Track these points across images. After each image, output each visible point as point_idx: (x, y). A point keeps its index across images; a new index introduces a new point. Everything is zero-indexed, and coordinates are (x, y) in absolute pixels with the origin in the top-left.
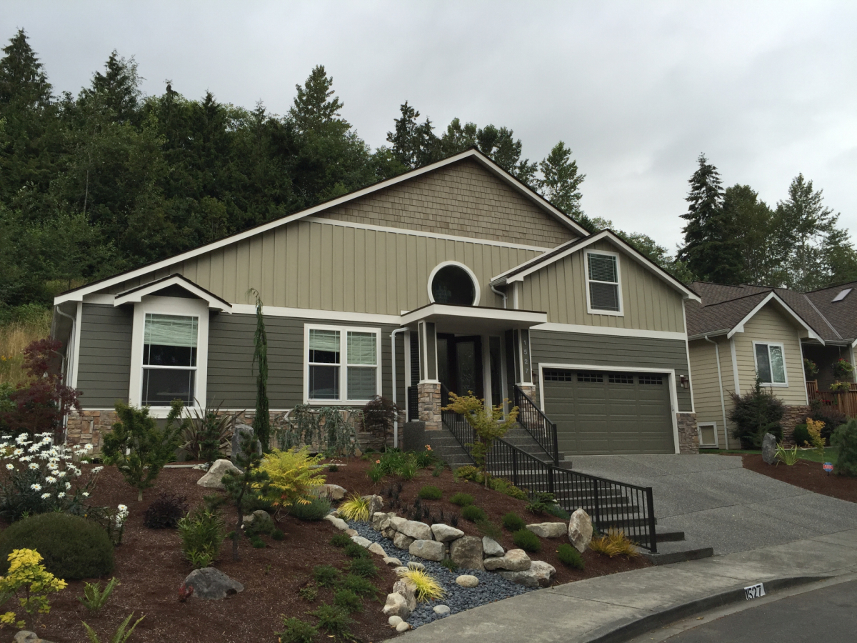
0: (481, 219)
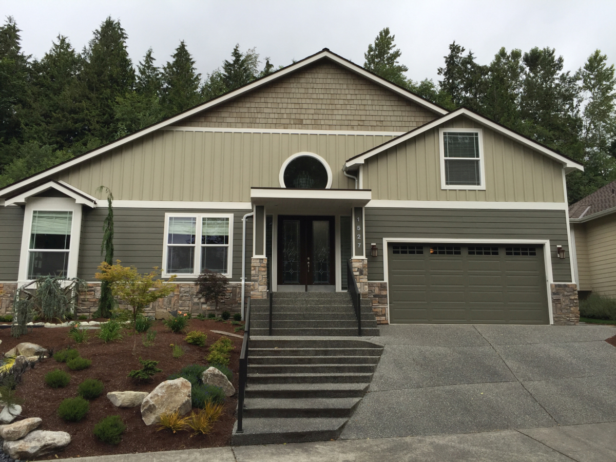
0: (335, 112)
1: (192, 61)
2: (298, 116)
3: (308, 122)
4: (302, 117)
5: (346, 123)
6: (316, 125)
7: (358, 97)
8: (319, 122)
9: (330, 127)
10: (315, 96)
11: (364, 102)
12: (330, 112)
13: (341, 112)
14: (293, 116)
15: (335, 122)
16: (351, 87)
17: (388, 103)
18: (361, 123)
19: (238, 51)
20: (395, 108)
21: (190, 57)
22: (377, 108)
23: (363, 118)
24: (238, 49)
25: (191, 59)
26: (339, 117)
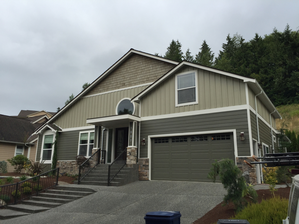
1: (209, 48)
2: (123, 82)
3: (127, 84)
4: (125, 82)
5: (141, 81)
6: (130, 85)
7: (147, 67)
8: (131, 83)
9: (135, 84)
10: (130, 71)
11: (149, 69)
12: (135, 77)
13: (139, 76)
14: (122, 83)
15: (137, 82)
16: (144, 63)
17: (159, 66)
18: (147, 79)
19: (229, 37)
20: (162, 68)
21: (208, 47)
22: (155, 70)
23: (149, 77)
24: (229, 36)
25: (209, 47)
26: (139, 79)
